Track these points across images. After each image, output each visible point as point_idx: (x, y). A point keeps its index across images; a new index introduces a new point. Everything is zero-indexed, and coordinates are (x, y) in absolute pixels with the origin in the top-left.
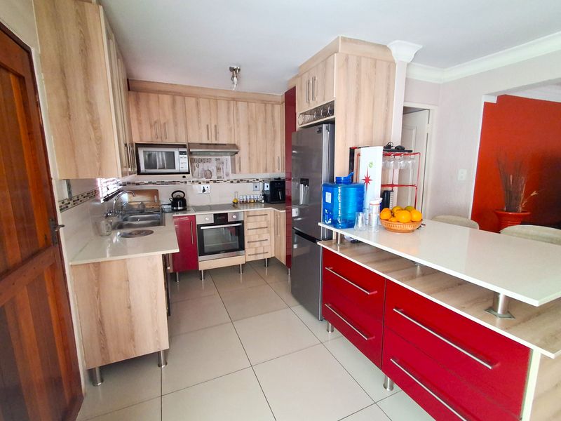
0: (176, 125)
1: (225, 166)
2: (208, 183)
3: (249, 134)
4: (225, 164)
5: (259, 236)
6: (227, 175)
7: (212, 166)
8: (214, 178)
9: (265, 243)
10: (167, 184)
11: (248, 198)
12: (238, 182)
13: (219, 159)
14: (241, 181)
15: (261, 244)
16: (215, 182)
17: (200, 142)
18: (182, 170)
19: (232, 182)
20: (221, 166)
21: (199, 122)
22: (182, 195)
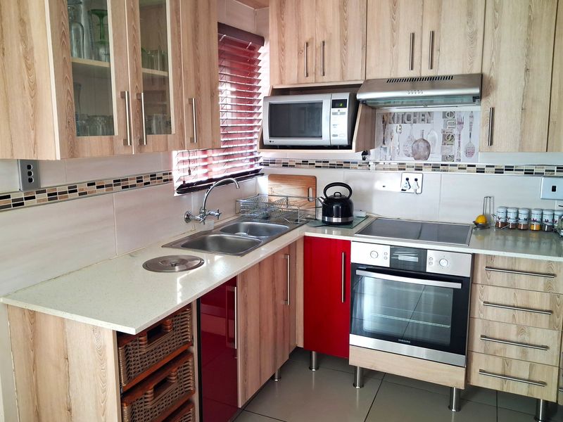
0: (344, 42)
1: (465, 131)
2: (419, 169)
4: (466, 125)
6: (470, 152)
7: (433, 132)
8: (435, 159)
9: (537, 356)
11: (522, 217)
12: (499, 171)
13: (452, 114)
14: (509, 169)
15: (524, 353)
16: (435, 167)
17: (393, 76)
18: (335, 141)
19: (481, 171)
20: (455, 132)
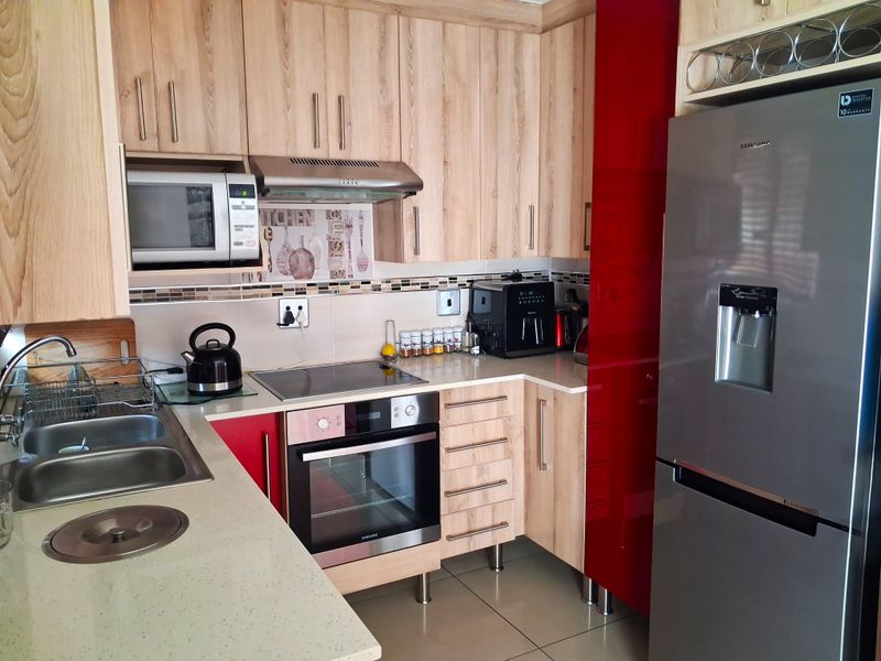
0: (209, 91)
1: (355, 239)
2: (301, 292)
3: (445, 126)
4: (356, 228)
5: (481, 469)
6: (363, 266)
7: (316, 238)
8: (322, 276)
9: (497, 494)
10: (163, 298)
11: (428, 340)
12: (396, 288)
13: (337, 213)
14: (406, 283)
15: (485, 496)
16: (323, 288)
17: (291, 154)
18: (239, 252)
19: (377, 289)
20: (343, 238)
21: (287, 83)
22: (224, 338)
